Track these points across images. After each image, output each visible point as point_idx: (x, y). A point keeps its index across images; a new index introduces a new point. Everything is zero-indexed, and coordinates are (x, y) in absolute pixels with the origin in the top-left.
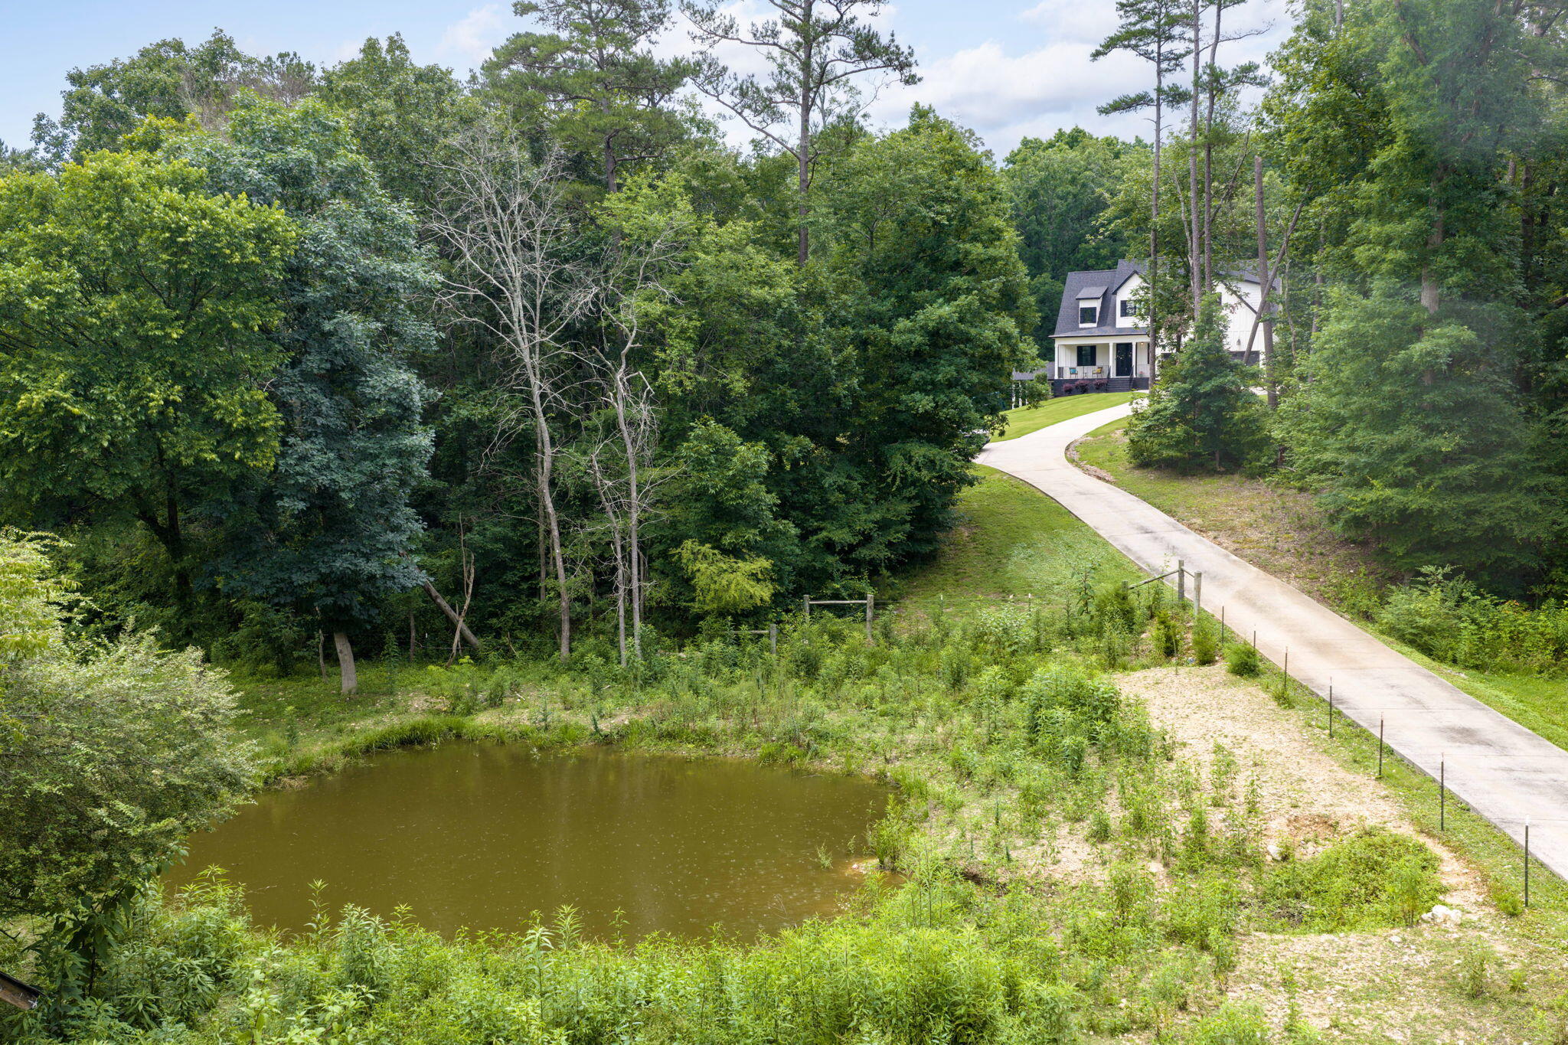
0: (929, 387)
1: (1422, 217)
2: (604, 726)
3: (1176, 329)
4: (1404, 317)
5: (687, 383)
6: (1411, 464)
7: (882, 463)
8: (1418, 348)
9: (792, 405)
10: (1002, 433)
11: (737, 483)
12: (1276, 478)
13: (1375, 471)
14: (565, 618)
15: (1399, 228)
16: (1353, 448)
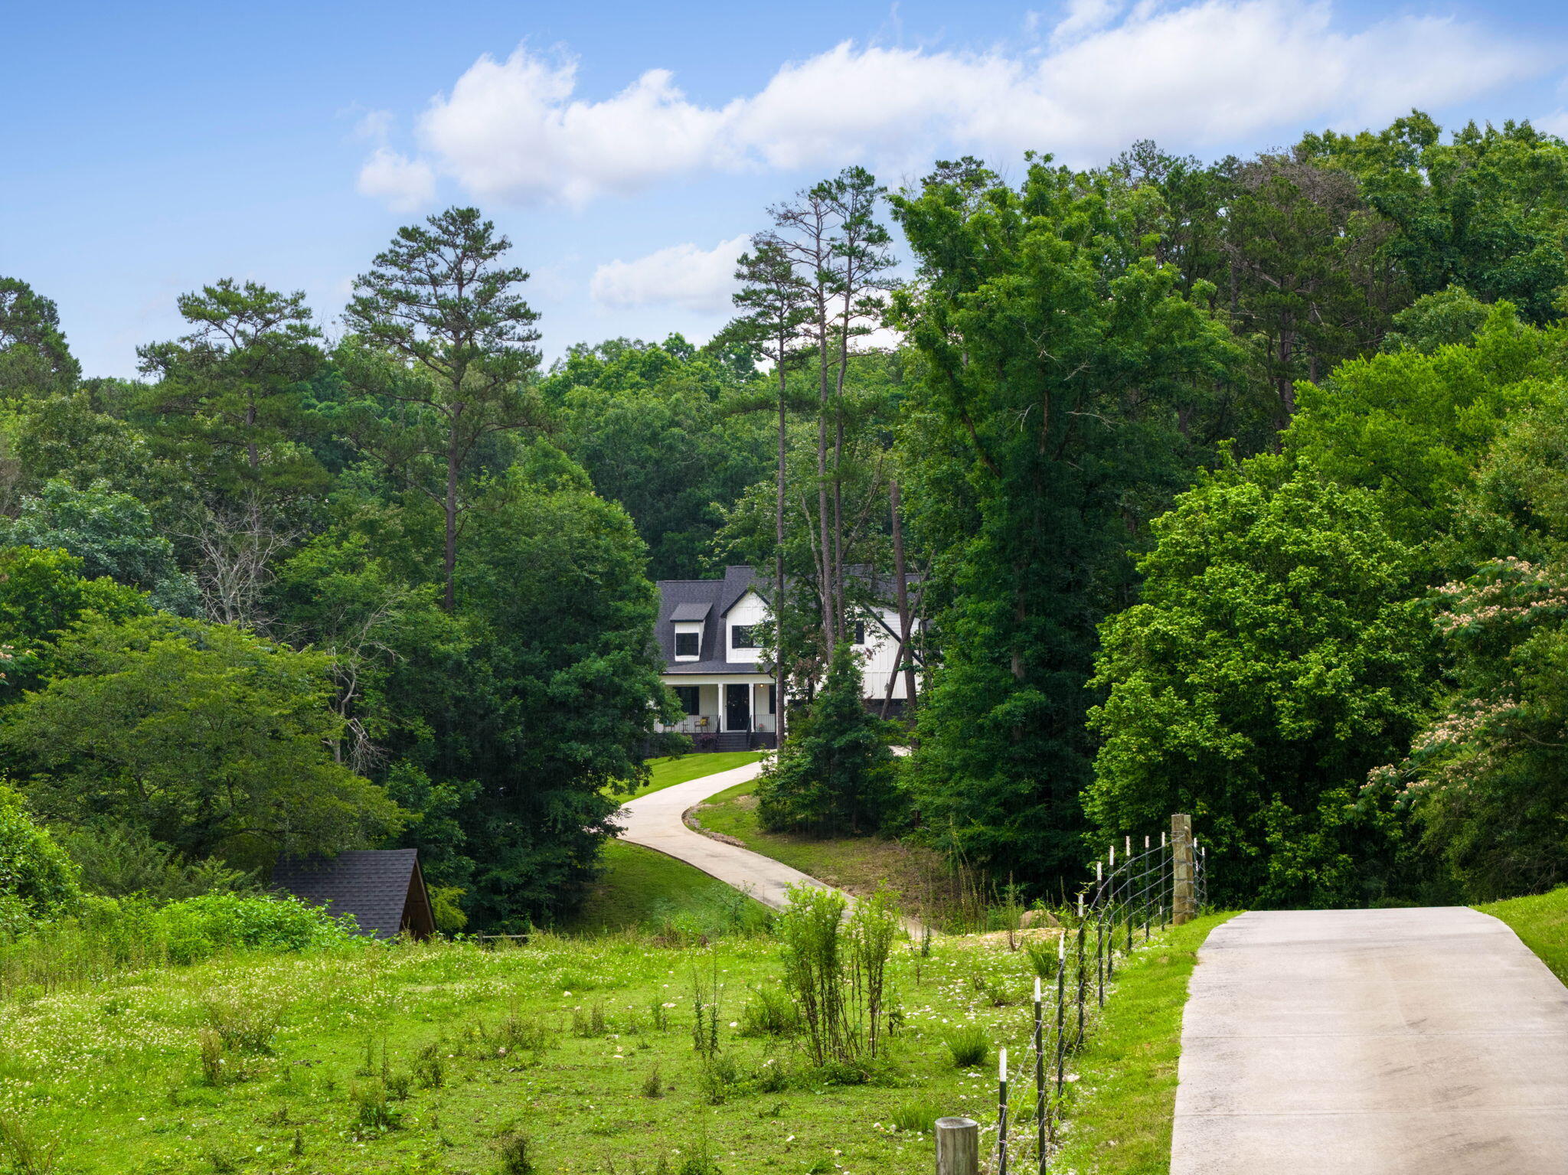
0: (586, 736)
1: (1005, 599)
3: (809, 674)
4: (997, 680)
5: (383, 729)
6: (1001, 805)
8: (1000, 710)
10: (646, 784)
12: (911, 837)
13: (975, 812)
15: (990, 607)
16: (960, 794)
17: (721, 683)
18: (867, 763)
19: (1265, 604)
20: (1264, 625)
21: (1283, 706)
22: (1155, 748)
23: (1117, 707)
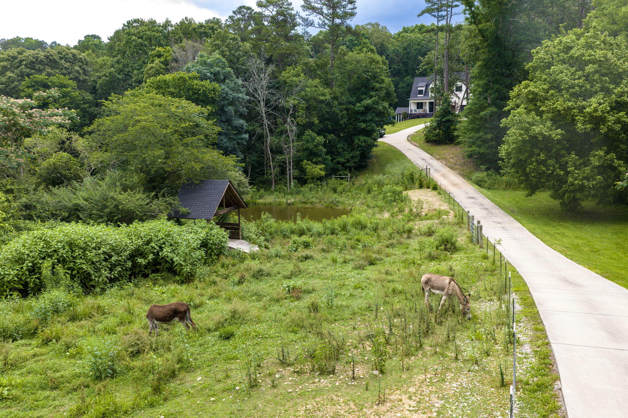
0: (365, 121)
1: (486, 80)
2: (289, 201)
4: (483, 104)
5: (304, 121)
6: (481, 141)
7: (352, 141)
8: (482, 114)
9: (329, 126)
11: (316, 146)
13: (474, 143)
14: (273, 180)
15: (481, 82)
16: (470, 138)
17: (428, 101)
18: (451, 125)
19: (574, 80)
20: (573, 88)
21: (579, 119)
22: (526, 134)
23: (512, 119)
